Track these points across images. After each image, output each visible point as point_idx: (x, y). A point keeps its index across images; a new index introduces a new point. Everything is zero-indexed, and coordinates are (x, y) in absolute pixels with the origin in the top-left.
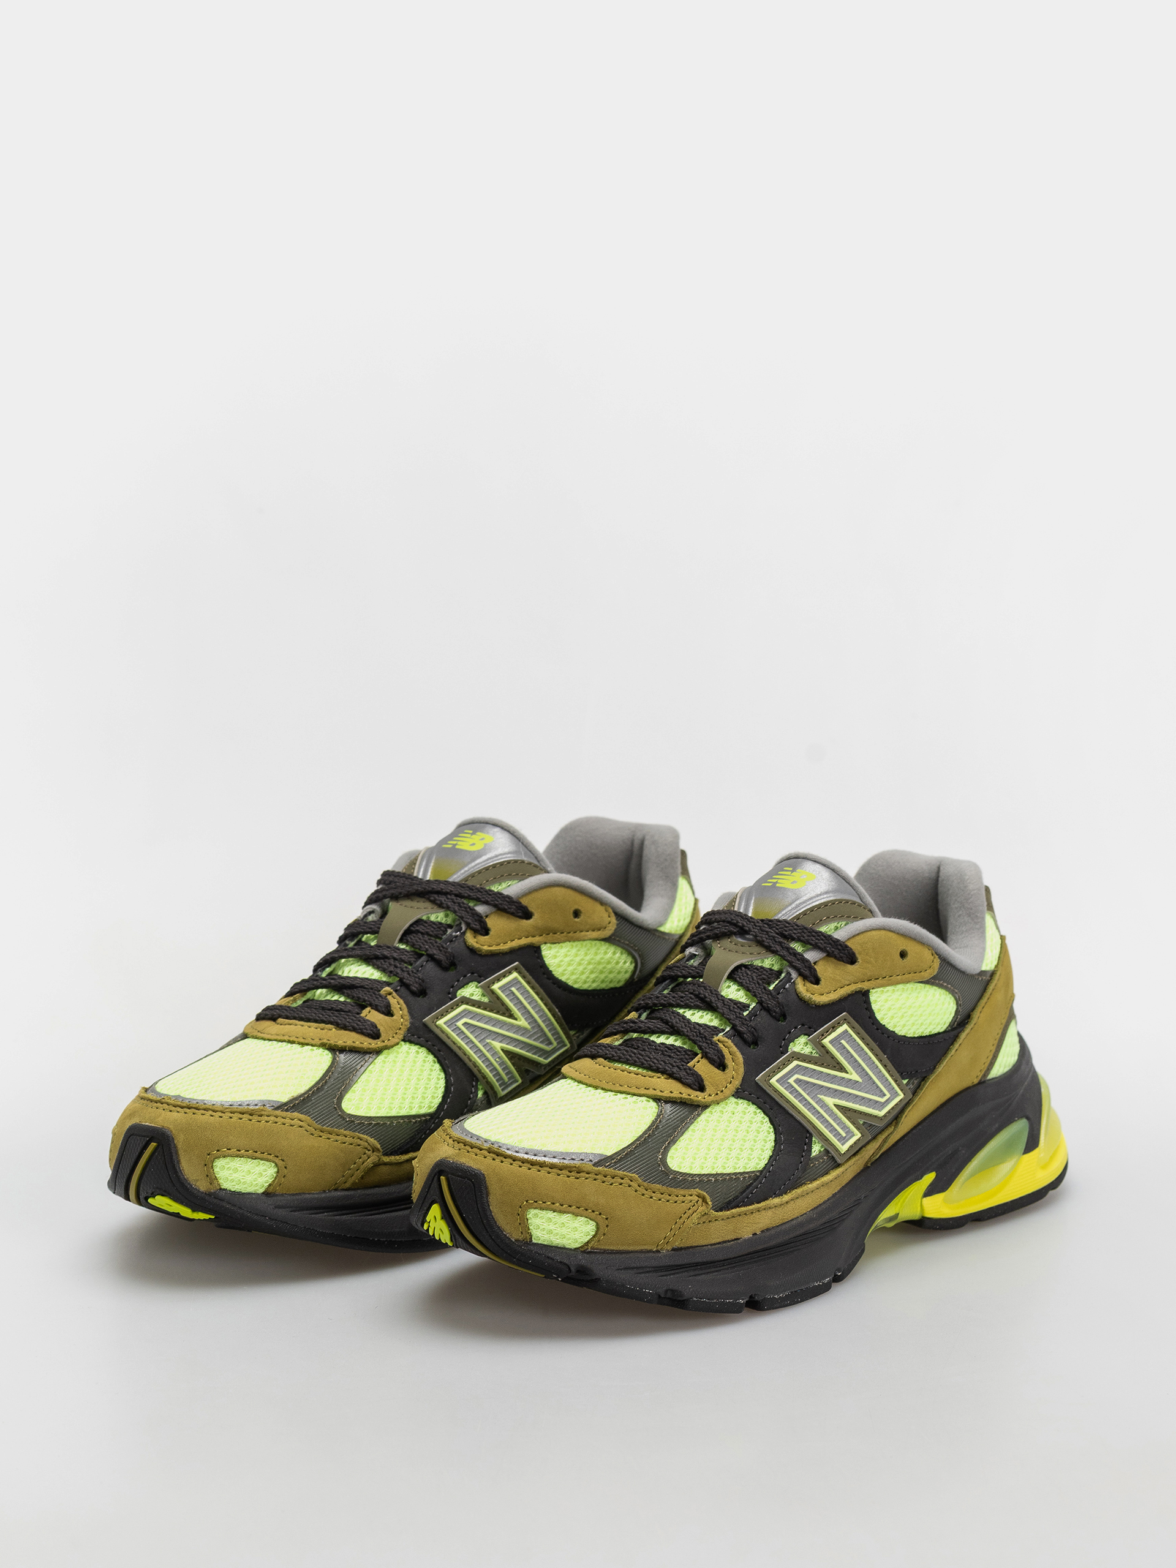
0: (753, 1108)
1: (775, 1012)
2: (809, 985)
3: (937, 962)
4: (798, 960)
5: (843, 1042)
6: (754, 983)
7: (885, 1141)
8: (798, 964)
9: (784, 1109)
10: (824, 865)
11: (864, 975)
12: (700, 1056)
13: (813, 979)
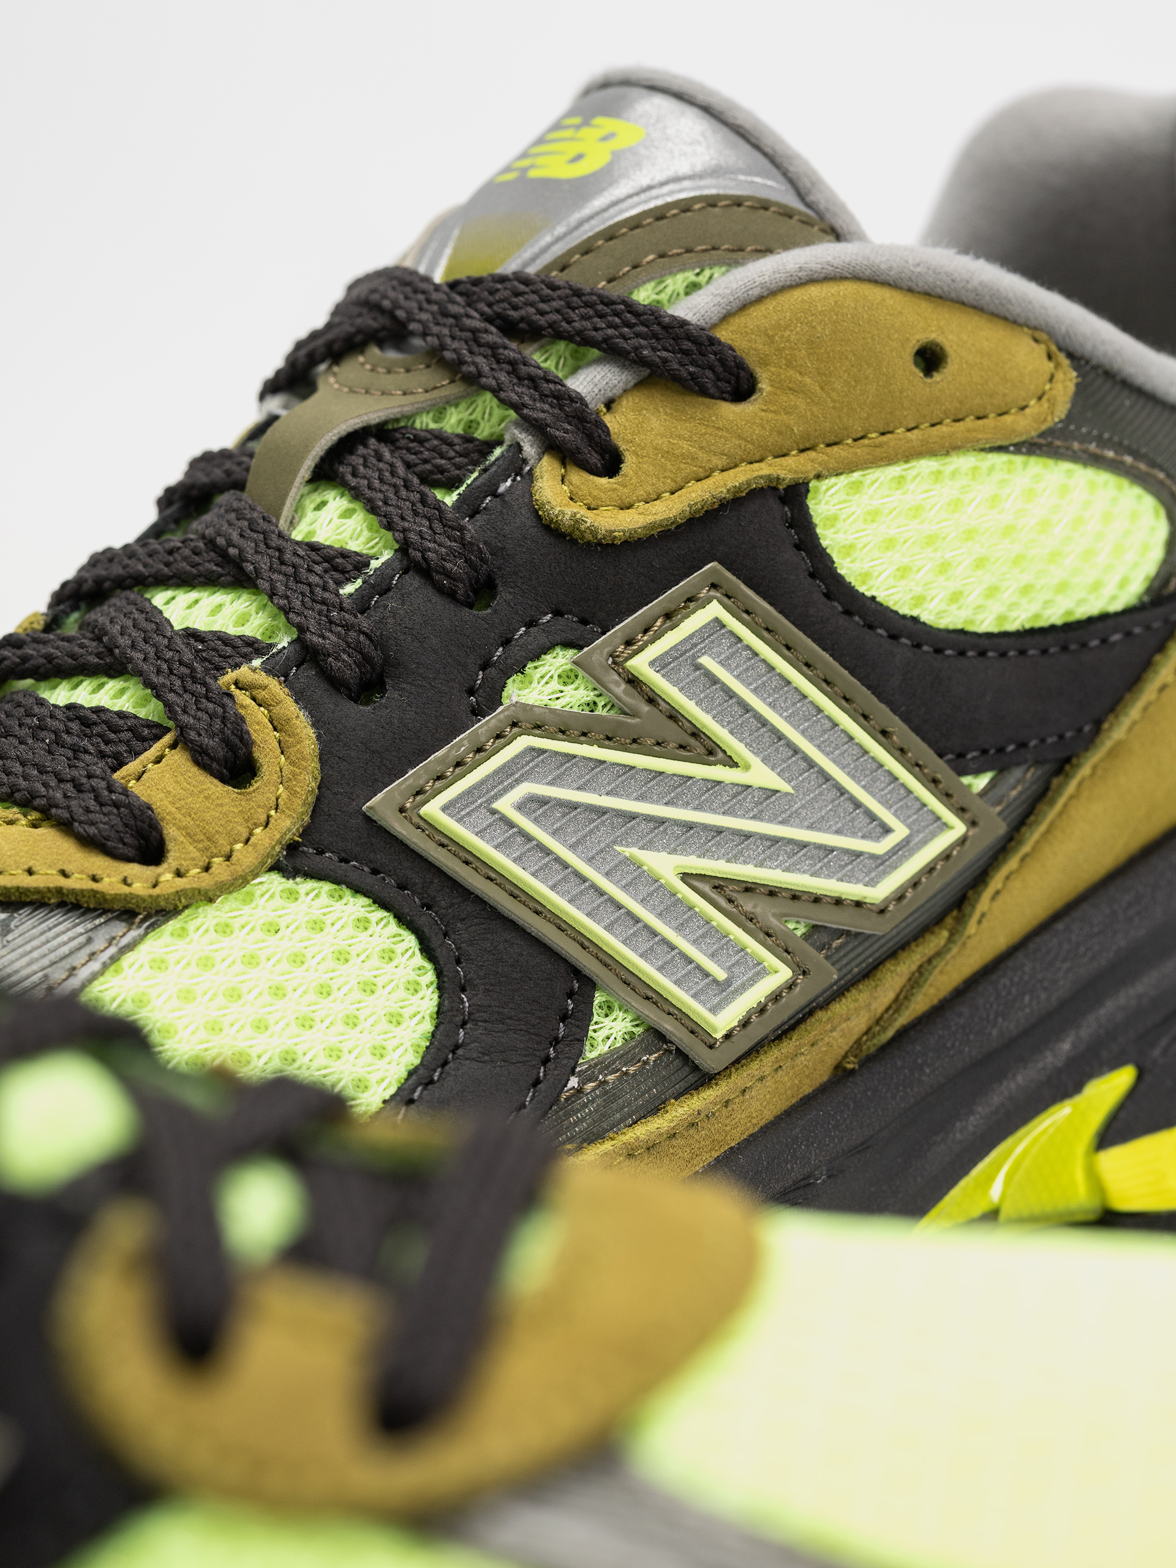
0: (357, 906)
1: (448, 574)
2: (578, 478)
3: (1067, 381)
4: (543, 397)
5: (706, 661)
6: (395, 486)
7: (915, 982)
8: (543, 411)
9: (480, 901)
10: (680, 96)
11: (780, 433)
12: (168, 739)
13: (595, 459)
